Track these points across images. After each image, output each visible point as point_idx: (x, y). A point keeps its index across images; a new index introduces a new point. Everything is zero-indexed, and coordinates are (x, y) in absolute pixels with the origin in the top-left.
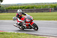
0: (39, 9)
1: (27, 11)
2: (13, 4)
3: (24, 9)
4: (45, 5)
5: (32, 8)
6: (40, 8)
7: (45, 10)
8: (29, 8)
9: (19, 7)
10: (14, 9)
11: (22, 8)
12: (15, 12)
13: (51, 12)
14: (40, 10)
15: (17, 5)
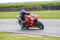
0: (27, 8)
1: (16, 10)
2: (4, 3)
3: (12, 8)
4: (34, 3)
5: (21, 7)
6: (29, 7)
7: (33, 9)
8: (17, 7)
9: (8, 6)
10: (2, 8)
11: (11, 7)
12: (3, 11)
13: (39, 10)
14: (29, 9)
15: (9, 4)
